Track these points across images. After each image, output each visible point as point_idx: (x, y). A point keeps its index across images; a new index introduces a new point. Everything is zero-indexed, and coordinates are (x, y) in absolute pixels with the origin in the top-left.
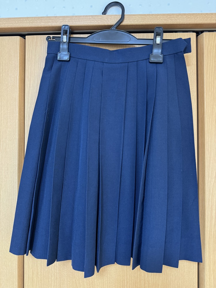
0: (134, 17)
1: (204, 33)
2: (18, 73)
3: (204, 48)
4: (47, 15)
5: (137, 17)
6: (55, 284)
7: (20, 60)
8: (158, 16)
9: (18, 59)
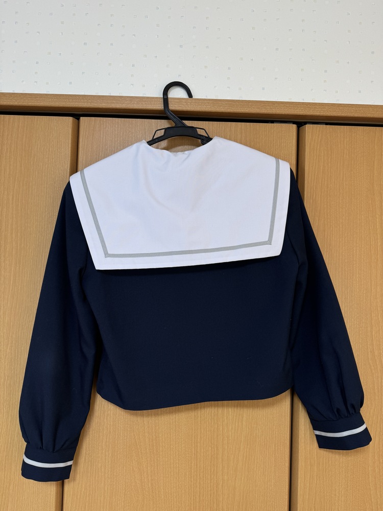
0: (220, 102)
1: (307, 125)
2: (69, 165)
3: (306, 144)
4: (110, 94)
5: (223, 103)
6: (108, 439)
7: (71, 147)
8: (250, 104)
9: (70, 146)
